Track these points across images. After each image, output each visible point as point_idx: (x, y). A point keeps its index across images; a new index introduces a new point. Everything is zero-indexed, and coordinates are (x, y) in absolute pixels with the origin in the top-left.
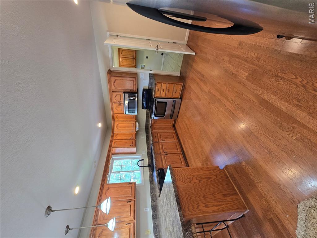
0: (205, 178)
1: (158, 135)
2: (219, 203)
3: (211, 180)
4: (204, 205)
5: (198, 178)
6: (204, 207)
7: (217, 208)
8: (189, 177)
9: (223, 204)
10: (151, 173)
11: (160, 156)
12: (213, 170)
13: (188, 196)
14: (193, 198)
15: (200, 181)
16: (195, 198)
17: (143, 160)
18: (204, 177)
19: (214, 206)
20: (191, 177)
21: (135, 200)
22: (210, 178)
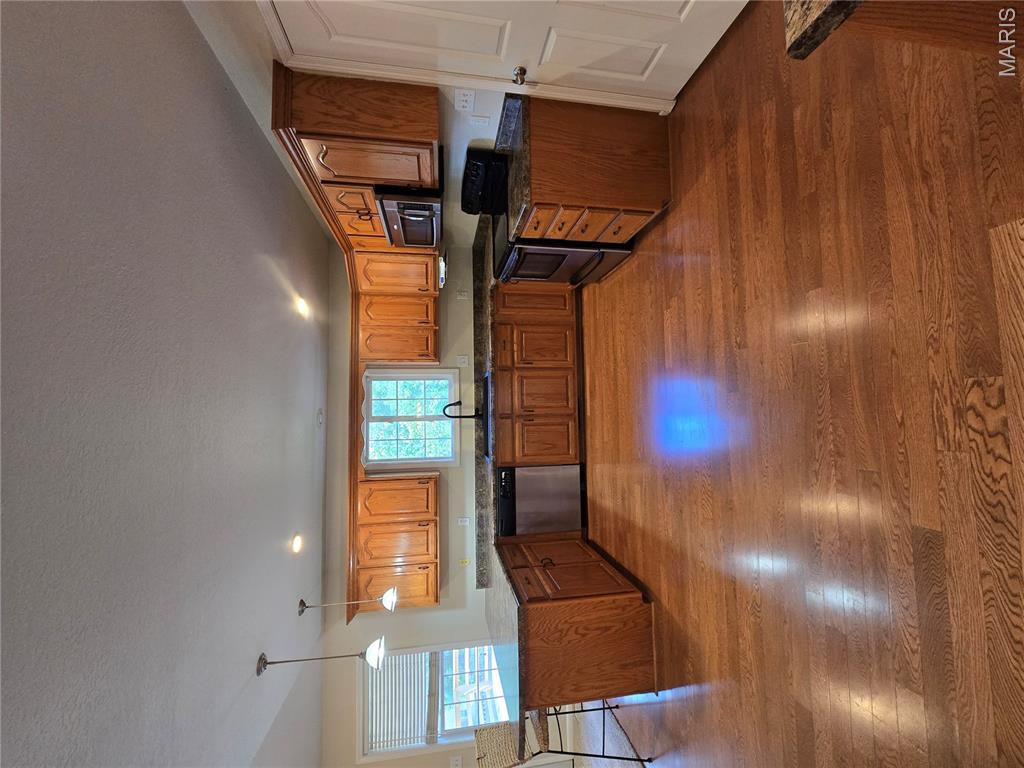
0: (597, 629)
1: (513, 333)
2: (604, 683)
3: (609, 632)
4: (573, 687)
5: (581, 631)
6: (572, 690)
7: (598, 691)
8: (560, 627)
9: (612, 685)
10: (482, 434)
11: (509, 421)
12: (624, 608)
13: (545, 670)
14: (556, 675)
15: (583, 635)
16: (560, 674)
17: (459, 403)
18: (596, 626)
19: (593, 688)
20: (567, 626)
21: (438, 519)
22: (607, 629)
